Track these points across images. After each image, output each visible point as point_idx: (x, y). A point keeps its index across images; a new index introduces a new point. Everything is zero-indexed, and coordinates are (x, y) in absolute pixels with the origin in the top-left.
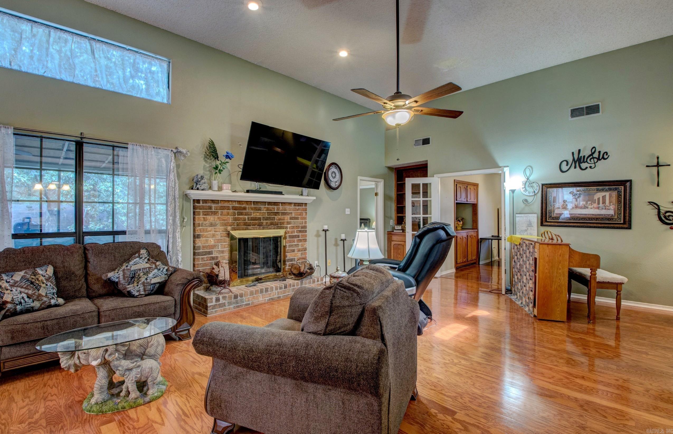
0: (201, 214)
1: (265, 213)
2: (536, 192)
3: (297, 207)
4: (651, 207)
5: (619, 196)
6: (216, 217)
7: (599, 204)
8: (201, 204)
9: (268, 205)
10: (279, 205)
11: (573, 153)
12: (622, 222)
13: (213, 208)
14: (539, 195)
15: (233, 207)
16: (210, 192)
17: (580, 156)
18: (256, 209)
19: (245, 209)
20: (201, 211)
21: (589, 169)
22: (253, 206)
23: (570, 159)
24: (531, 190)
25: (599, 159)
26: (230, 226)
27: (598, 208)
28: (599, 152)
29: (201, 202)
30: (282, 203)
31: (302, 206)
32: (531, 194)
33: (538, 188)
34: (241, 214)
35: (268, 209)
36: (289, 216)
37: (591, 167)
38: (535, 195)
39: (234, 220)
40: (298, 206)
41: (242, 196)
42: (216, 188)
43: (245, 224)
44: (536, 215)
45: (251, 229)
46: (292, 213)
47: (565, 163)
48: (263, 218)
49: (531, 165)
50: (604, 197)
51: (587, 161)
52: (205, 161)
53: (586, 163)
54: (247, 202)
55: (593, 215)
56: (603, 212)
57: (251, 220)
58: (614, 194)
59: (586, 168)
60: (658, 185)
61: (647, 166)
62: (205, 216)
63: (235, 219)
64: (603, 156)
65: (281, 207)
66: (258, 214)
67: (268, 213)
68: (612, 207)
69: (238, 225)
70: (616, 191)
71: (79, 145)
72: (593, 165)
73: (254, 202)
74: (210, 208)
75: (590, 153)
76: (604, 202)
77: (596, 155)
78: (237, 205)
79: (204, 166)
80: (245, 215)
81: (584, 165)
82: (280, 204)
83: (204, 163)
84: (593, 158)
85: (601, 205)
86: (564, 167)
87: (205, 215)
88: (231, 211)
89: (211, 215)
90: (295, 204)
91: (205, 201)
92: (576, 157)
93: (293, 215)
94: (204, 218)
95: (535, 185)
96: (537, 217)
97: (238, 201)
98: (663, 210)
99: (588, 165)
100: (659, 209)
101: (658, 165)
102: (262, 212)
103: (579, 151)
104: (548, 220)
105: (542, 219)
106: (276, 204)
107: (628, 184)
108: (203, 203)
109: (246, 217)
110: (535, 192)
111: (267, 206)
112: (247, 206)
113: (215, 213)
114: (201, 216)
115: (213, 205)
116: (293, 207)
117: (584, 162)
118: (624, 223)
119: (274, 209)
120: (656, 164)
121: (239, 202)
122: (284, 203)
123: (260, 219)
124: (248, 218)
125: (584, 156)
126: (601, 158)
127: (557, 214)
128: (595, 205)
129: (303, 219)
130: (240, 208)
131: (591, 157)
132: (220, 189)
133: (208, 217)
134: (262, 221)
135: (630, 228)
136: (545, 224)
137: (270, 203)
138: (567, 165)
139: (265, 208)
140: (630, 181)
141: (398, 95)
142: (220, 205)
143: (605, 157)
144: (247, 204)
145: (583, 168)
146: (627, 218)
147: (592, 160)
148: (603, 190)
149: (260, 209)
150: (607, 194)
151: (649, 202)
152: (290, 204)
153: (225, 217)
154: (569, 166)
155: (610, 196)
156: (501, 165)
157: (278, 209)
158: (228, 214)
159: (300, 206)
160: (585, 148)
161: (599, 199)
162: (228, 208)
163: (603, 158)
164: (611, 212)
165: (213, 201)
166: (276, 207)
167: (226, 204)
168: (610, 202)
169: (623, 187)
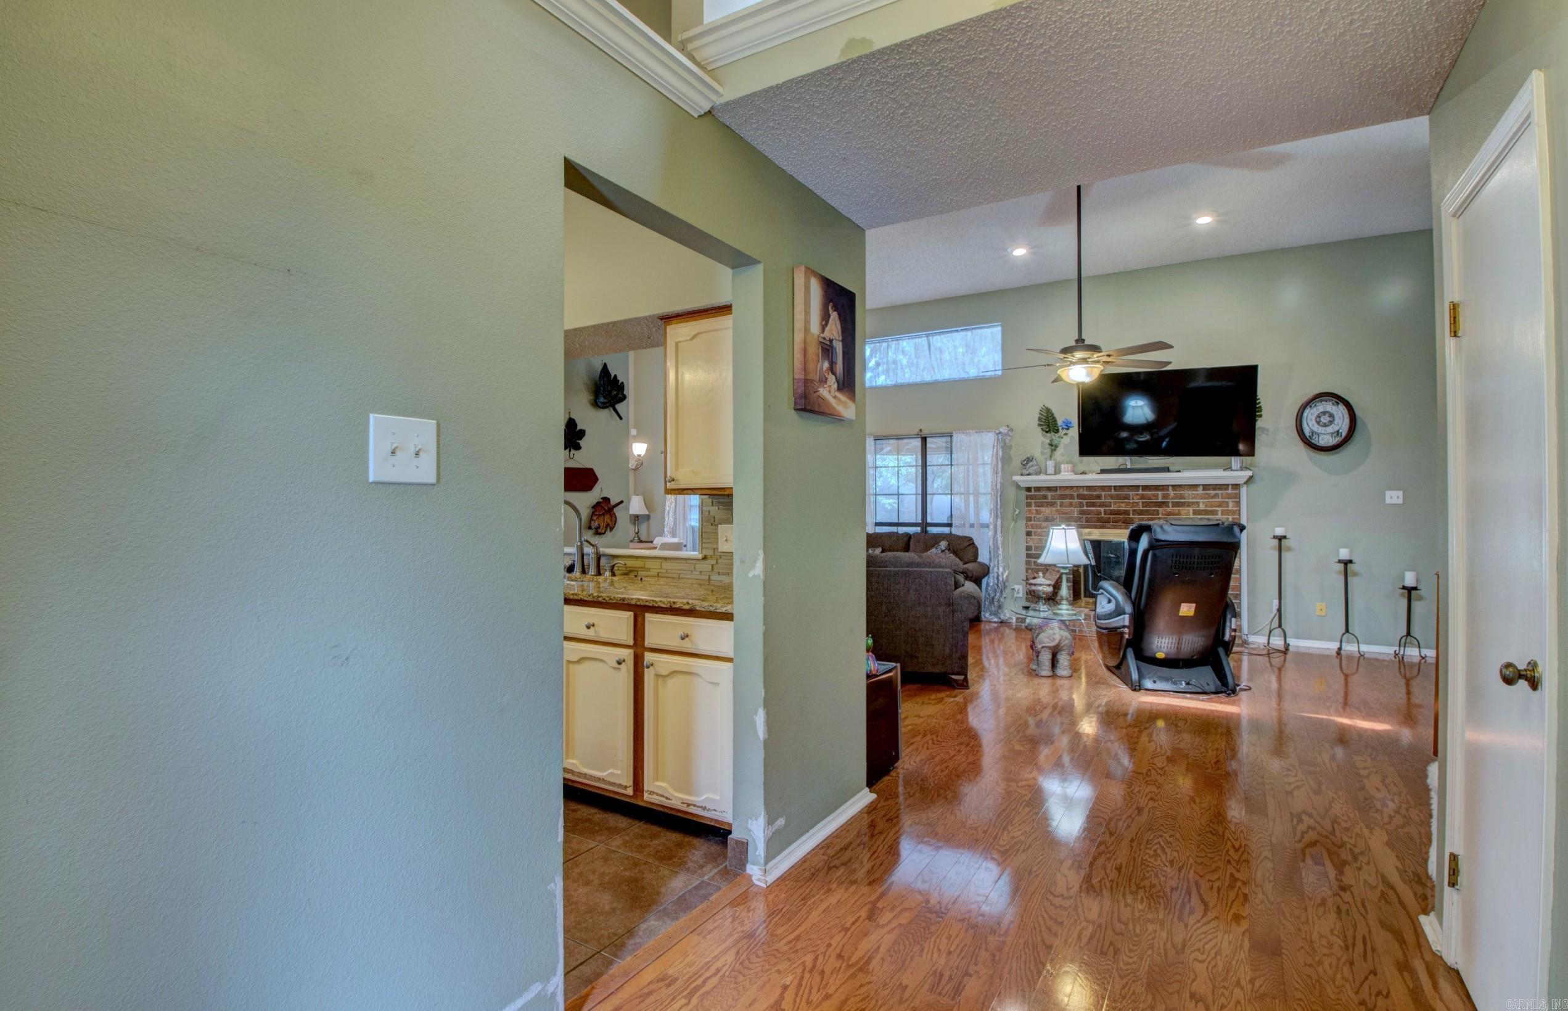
0: (1033, 505)
1: (1137, 503)
3: (1213, 492)
6: (1054, 509)
8: (1033, 493)
9: (1143, 490)
10: (1168, 490)
13: (1049, 497)
15: (1078, 495)
16: (1042, 477)
18: (1118, 497)
19: (1099, 497)
20: (1033, 501)
22: (1113, 492)
26: (1074, 521)
29: (1033, 490)
30: (1172, 486)
31: (1227, 489)
34: (1093, 505)
35: (1143, 497)
36: (1191, 510)
39: (1081, 514)
40: (1214, 489)
41: (1094, 478)
42: (1051, 470)
43: (1099, 520)
45: (1109, 528)
46: (1198, 503)
48: (1134, 511)
52: (1044, 436)
54: (1103, 488)
57: (1111, 514)
62: (1038, 508)
63: (1083, 513)
65: (1171, 493)
66: (1123, 505)
67: (1143, 503)
69: (1087, 521)
71: (924, 440)
73: (1115, 486)
74: (1045, 497)
78: (1085, 493)
79: (1043, 442)
80: (1100, 506)
82: (1170, 488)
83: (1042, 439)
87: (1038, 506)
88: (1076, 501)
89: (1047, 506)
90: (1206, 487)
91: (1038, 489)
93: (1202, 507)
94: (1037, 510)
97: (1087, 487)
102: (1131, 501)
106: (1157, 488)
108: (1035, 491)
109: (1102, 509)
111: (1141, 492)
112: (1103, 493)
113: (1052, 504)
114: (1033, 508)
115: (1049, 494)
116: (1200, 491)
119: (1156, 496)
121: (1089, 488)
122: (1180, 486)
123: (1127, 512)
124: (1105, 511)
129: (1228, 514)
130: (1091, 497)
132: (1057, 471)
133: (1043, 509)
134: (1131, 516)
137: (1146, 488)
139: (1137, 494)
142: (1059, 493)
144: (1104, 491)
149: (1127, 497)
152: (1194, 487)
153: (1068, 509)
157: (1164, 496)
158: (1071, 505)
159: (1220, 489)
162: (1071, 497)
165: (1049, 489)
166: (1160, 493)
167: (1067, 492)
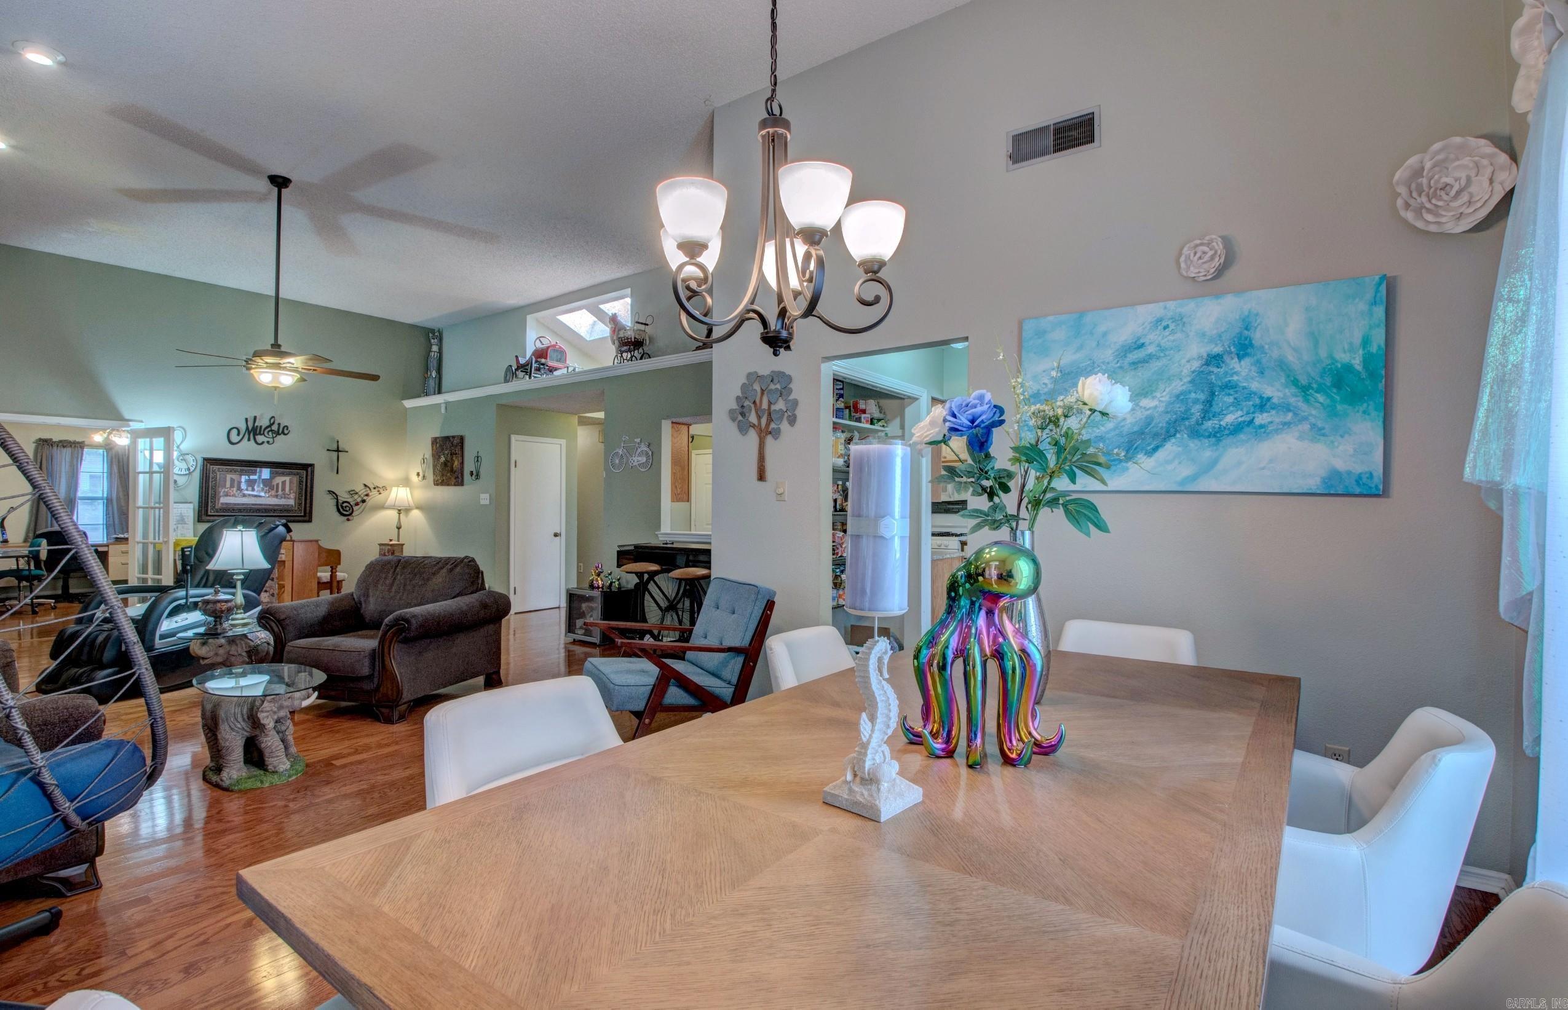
2: (192, 469)
4: (330, 496)
5: (301, 482)
7: (277, 491)
11: (247, 420)
12: (302, 514)
14: (197, 475)
17: (256, 425)
21: (266, 444)
23: (243, 428)
24: (184, 466)
25: (278, 434)
27: (277, 496)
28: (279, 424)
32: (184, 472)
33: (195, 463)
37: (268, 442)
38: (190, 473)
44: (191, 506)
47: (235, 432)
49: (185, 426)
50: (284, 483)
51: (263, 434)
53: (263, 436)
55: (270, 505)
56: (282, 502)
58: (295, 479)
59: (263, 443)
60: (337, 473)
61: (328, 450)
64: (283, 431)
68: (292, 496)
70: (298, 476)
72: (271, 440)
75: (268, 424)
76: (283, 489)
77: (275, 427)
81: (260, 438)
84: (272, 431)
85: (280, 492)
86: (234, 437)
92: (250, 428)
95: (190, 459)
96: (194, 509)
98: (341, 500)
99: (266, 439)
100: (337, 499)
101: (338, 450)
103: (255, 418)
104: (209, 513)
105: (199, 512)
107: (309, 469)
110: (189, 469)
117: (260, 434)
118: (305, 516)
120: (335, 448)
125: (261, 427)
126: (280, 432)
127: (222, 504)
128: (273, 493)
131: (269, 429)
135: (310, 521)
136: (204, 518)
138: (238, 434)
140: (312, 465)
141: (276, 349)
143: (286, 432)
145: (260, 442)
146: (308, 509)
147: (270, 433)
148: (283, 474)
150: (287, 479)
151: (329, 491)
154: (241, 436)
155: (291, 482)
156: (127, 416)
160: (262, 415)
161: (278, 485)
163: (283, 432)
164: (291, 502)
168: (290, 490)
169: (305, 472)
